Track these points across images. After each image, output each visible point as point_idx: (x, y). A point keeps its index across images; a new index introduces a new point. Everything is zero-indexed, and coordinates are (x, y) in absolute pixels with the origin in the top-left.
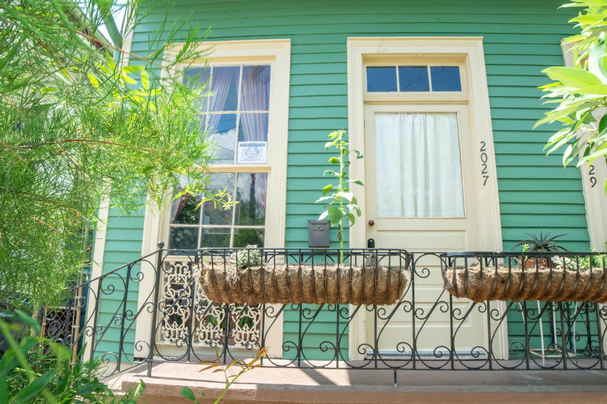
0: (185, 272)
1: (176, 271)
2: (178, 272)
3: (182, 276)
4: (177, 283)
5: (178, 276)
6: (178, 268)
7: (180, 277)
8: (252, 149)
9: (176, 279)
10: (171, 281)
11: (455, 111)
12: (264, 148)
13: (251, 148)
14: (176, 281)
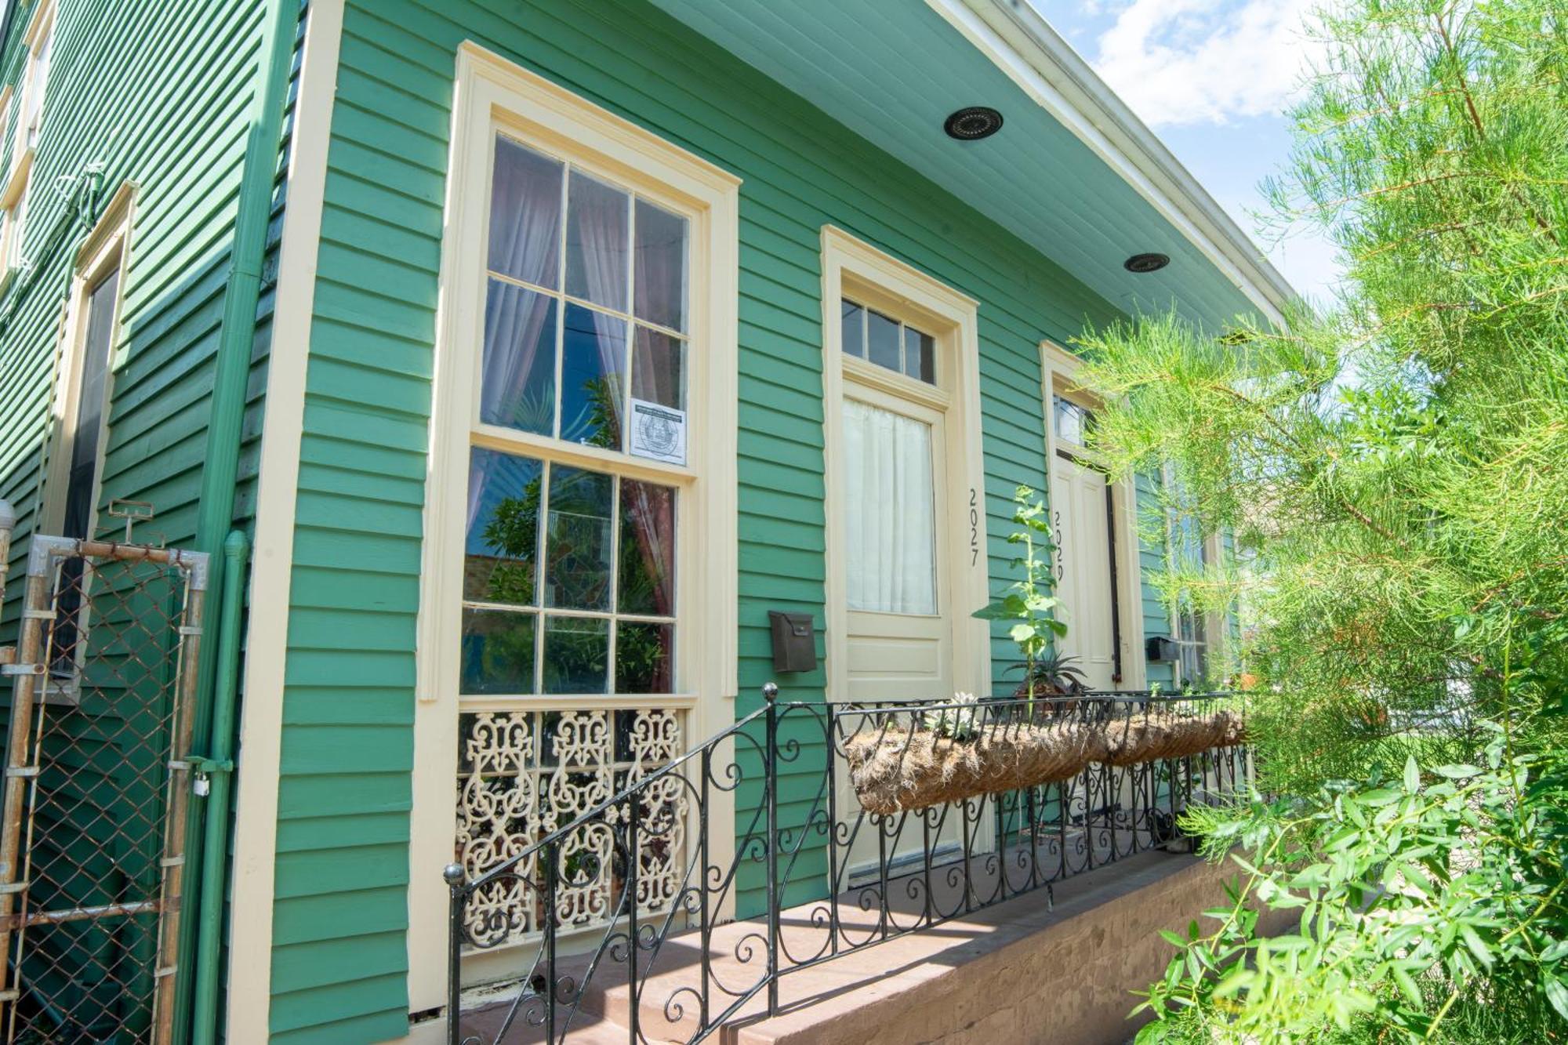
0: (519, 742)
1: (494, 741)
2: (501, 743)
3: (512, 751)
4: (500, 771)
5: (500, 754)
6: (501, 730)
7: (507, 756)
8: (659, 424)
9: (495, 762)
10: (484, 770)
11: (929, 419)
12: (680, 426)
13: (656, 419)
14: (497, 767)
